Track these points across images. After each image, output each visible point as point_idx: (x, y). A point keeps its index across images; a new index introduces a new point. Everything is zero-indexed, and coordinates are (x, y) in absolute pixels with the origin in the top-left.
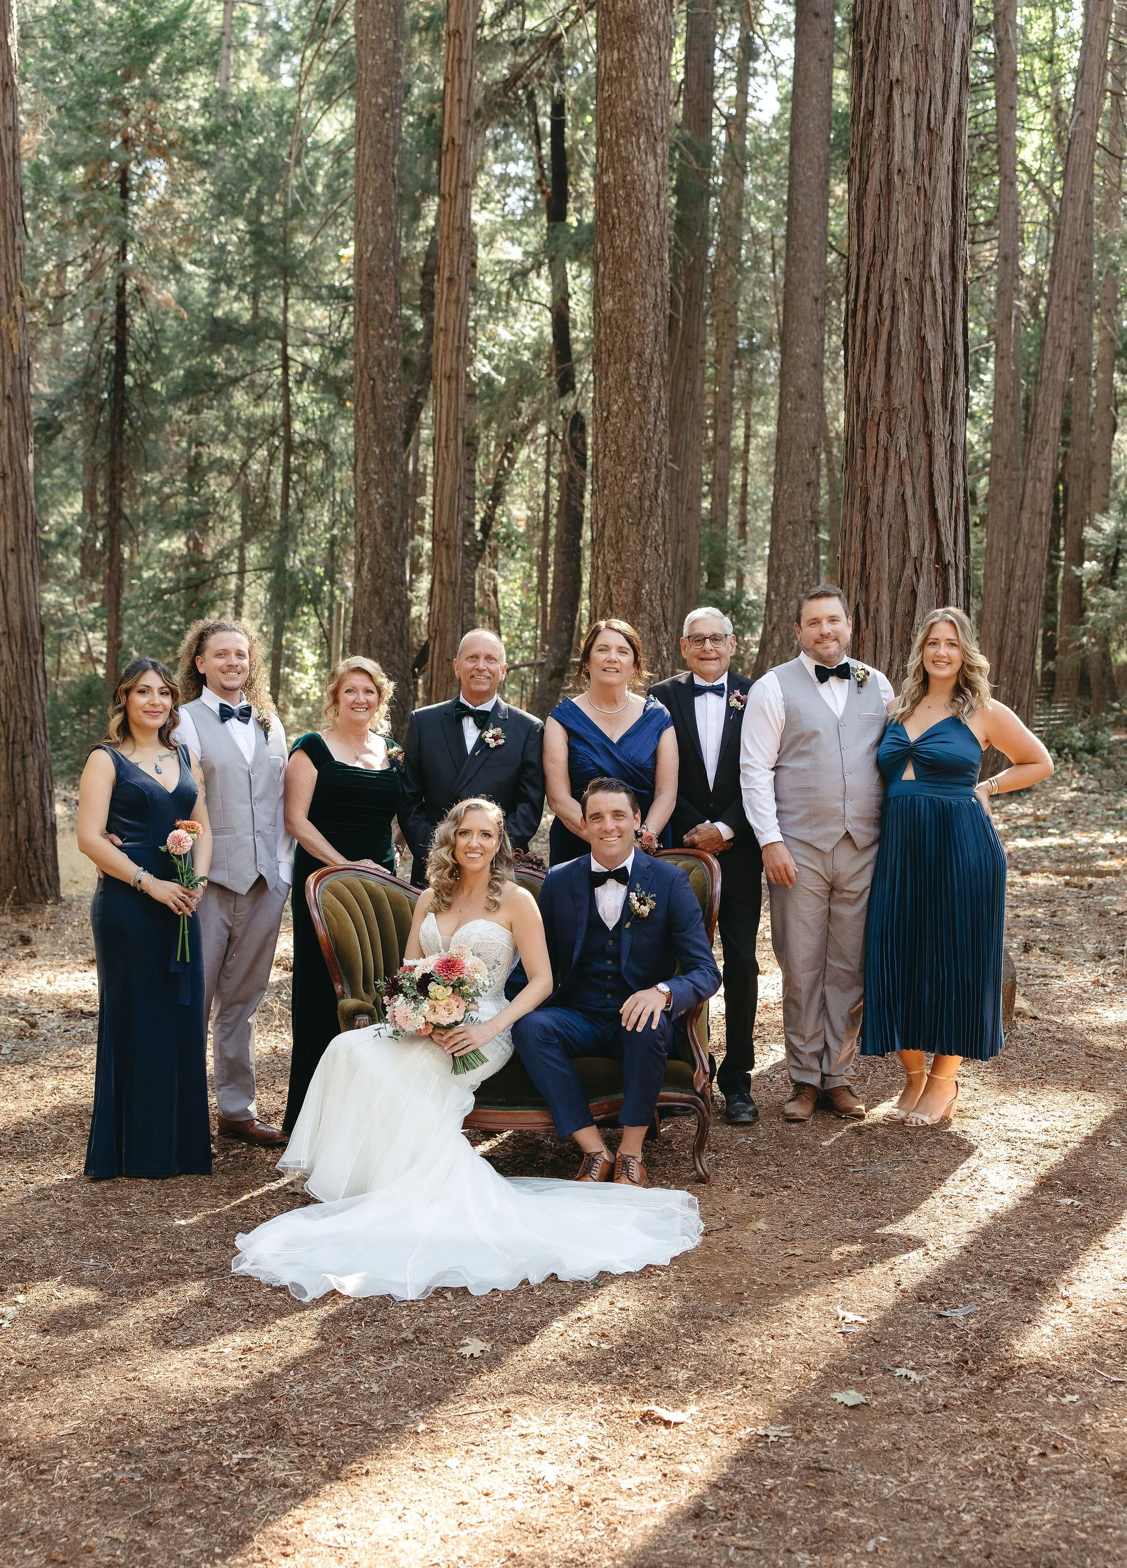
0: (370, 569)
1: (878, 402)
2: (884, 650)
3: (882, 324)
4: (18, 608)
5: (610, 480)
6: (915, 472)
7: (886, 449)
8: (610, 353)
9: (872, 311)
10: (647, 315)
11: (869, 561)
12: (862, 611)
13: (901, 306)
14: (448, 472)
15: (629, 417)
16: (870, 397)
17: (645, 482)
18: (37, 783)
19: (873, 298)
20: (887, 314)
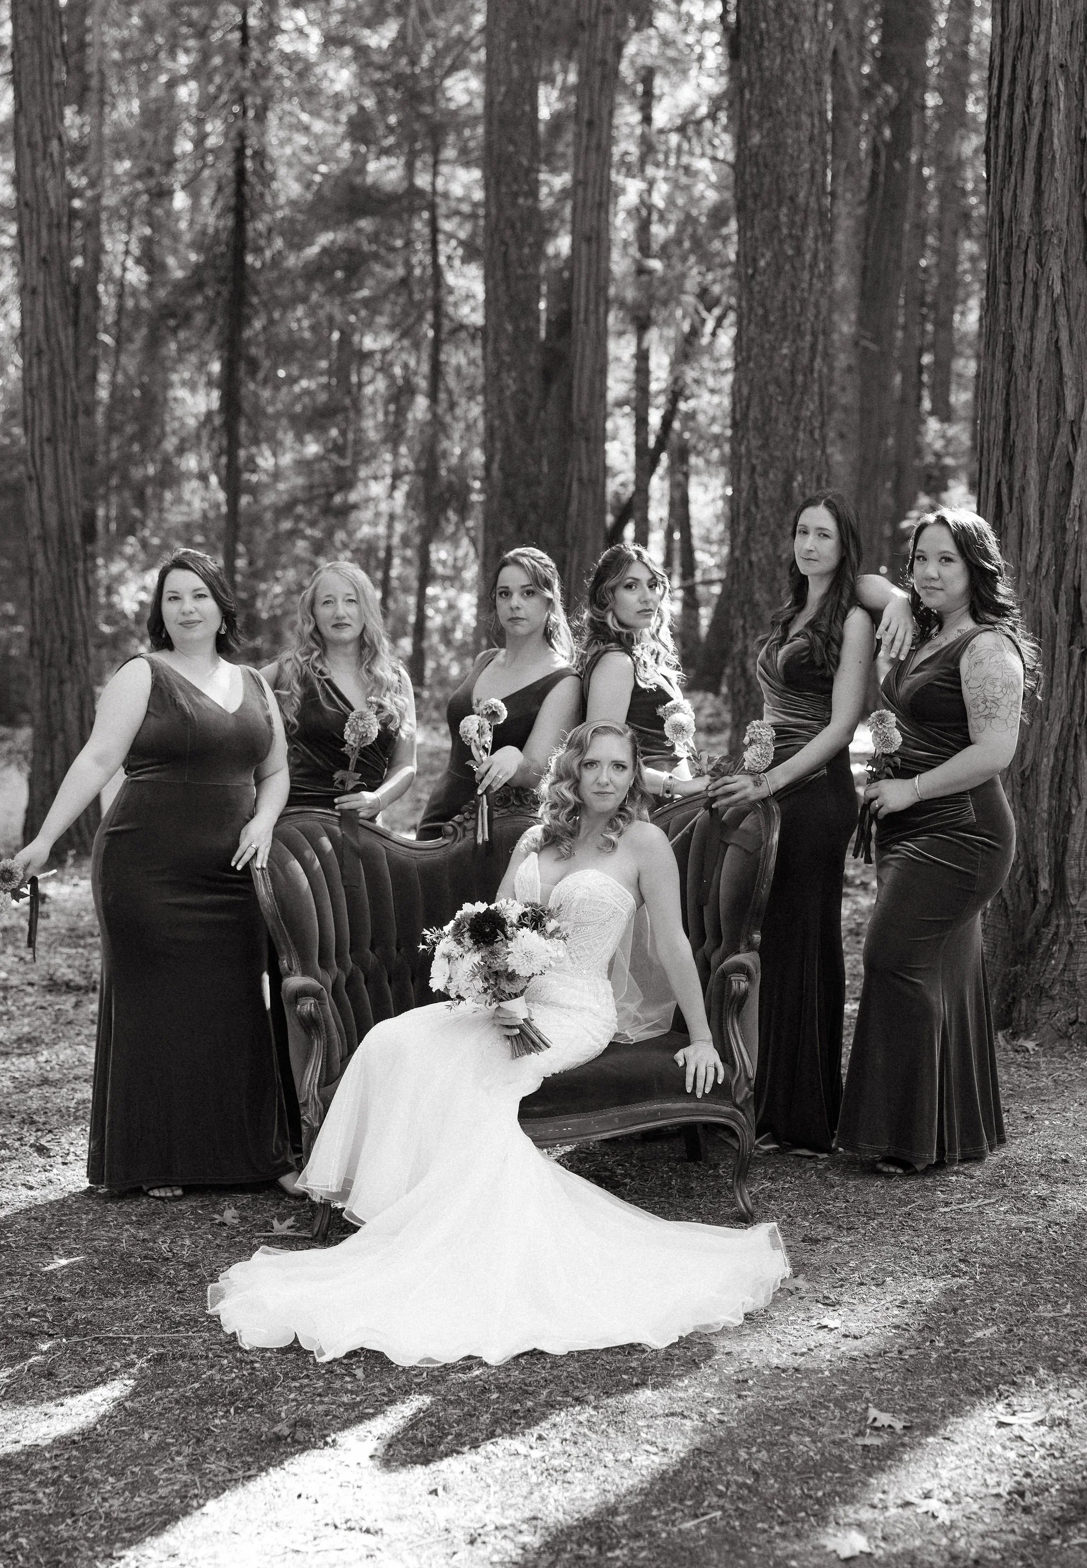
0: (501, 468)
1: (1026, 225)
2: (1032, 541)
3: (1031, 123)
4: (55, 507)
5: (755, 350)
6: (1072, 311)
7: (1036, 284)
8: (756, 196)
9: (1019, 108)
10: (801, 150)
11: (1013, 426)
12: (1005, 490)
13: (1055, 101)
14: (588, 352)
15: (778, 273)
16: (1016, 218)
17: (797, 352)
18: (76, 714)
19: (1020, 91)
20: (1037, 111)
